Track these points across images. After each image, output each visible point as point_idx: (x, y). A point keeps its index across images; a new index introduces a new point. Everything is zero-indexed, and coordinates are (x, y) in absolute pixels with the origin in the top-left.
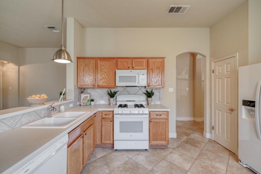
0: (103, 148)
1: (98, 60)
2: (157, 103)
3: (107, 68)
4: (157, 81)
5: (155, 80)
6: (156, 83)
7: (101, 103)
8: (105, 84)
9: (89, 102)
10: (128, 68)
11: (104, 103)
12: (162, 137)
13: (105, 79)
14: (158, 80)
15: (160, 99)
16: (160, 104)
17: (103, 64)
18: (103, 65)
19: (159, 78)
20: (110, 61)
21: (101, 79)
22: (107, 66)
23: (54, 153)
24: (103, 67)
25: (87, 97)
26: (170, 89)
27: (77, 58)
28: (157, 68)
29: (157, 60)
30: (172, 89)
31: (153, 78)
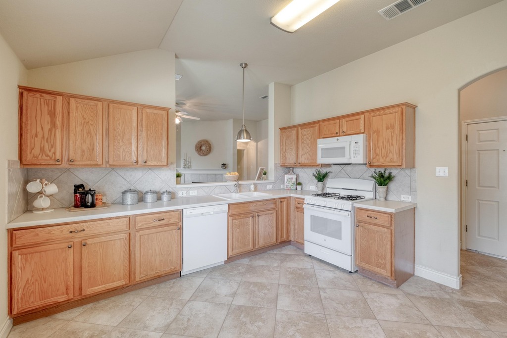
0: (298, 248)
1: (300, 128)
2: (404, 199)
3: (310, 138)
4: (387, 152)
5: (383, 151)
6: (386, 158)
7: (311, 189)
8: (308, 162)
9: (295, 186)
10: (336, 135)
11: (314, 189)
12: (380, 260)
13: (308, 154)
14: (389, 151)
15: (412, 191)
16: (412, 202)
17: (305, 133)
18: (305, 135)
19: (392, 147)
20: (312, 127)
21: (303, 155)
22: (309, 135)
23: (212, 213)
24: (305, 137)
25: (292, 179)
26: (438, 169)
27: (281, 129)
28: (387, 128)
29: (386, 111)
30: (446, 169)
31: (379, 148)
